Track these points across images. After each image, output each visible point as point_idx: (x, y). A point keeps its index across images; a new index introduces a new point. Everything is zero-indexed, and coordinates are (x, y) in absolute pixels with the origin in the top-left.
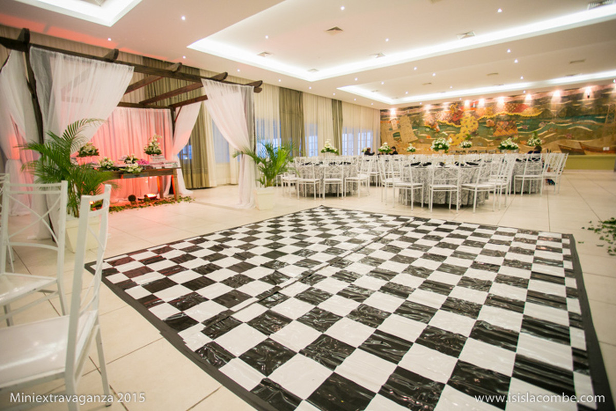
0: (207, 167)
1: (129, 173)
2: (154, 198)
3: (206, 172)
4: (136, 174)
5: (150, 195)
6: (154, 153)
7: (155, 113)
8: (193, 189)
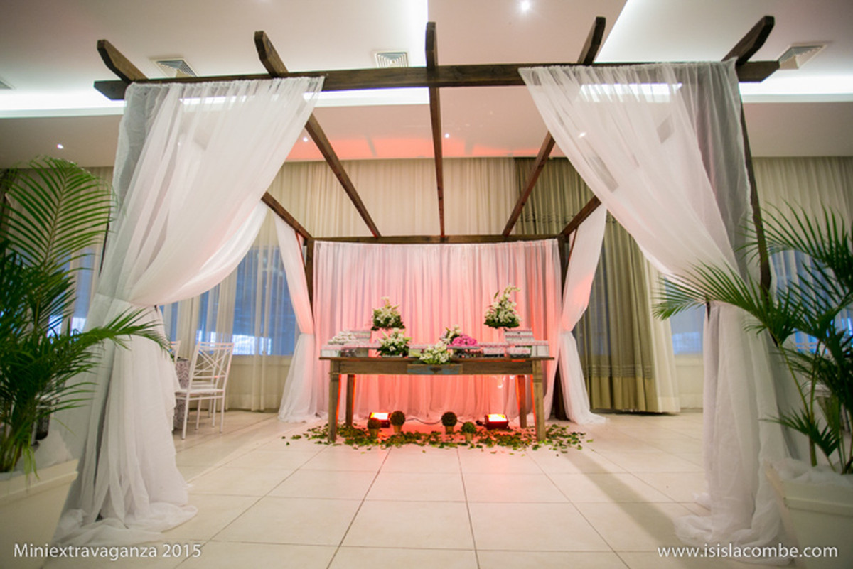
0: (650, 361)
1: (423, 362)
2: (503, 426)
3: (648, 375)
4: (433, 366)
5: (494, 418)
7: (525, 248)
8: (613, 410)
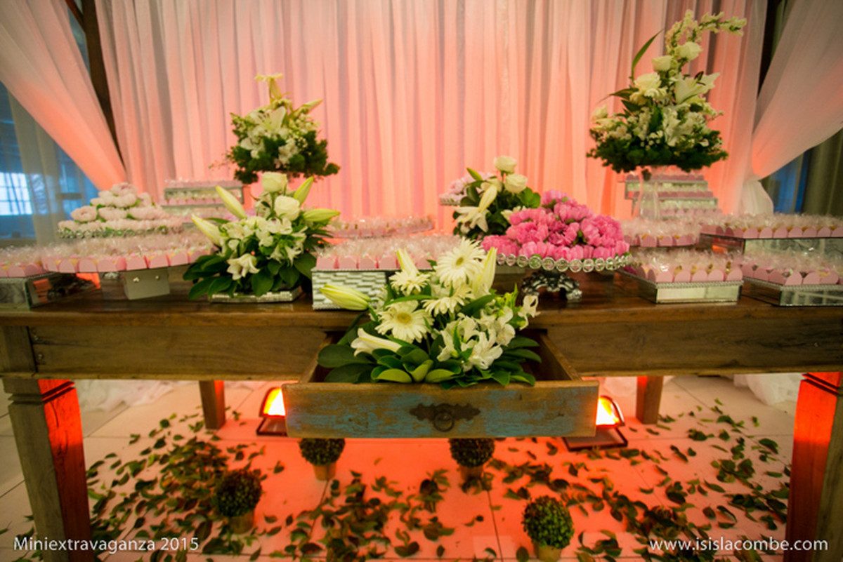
6: (661, 155)
